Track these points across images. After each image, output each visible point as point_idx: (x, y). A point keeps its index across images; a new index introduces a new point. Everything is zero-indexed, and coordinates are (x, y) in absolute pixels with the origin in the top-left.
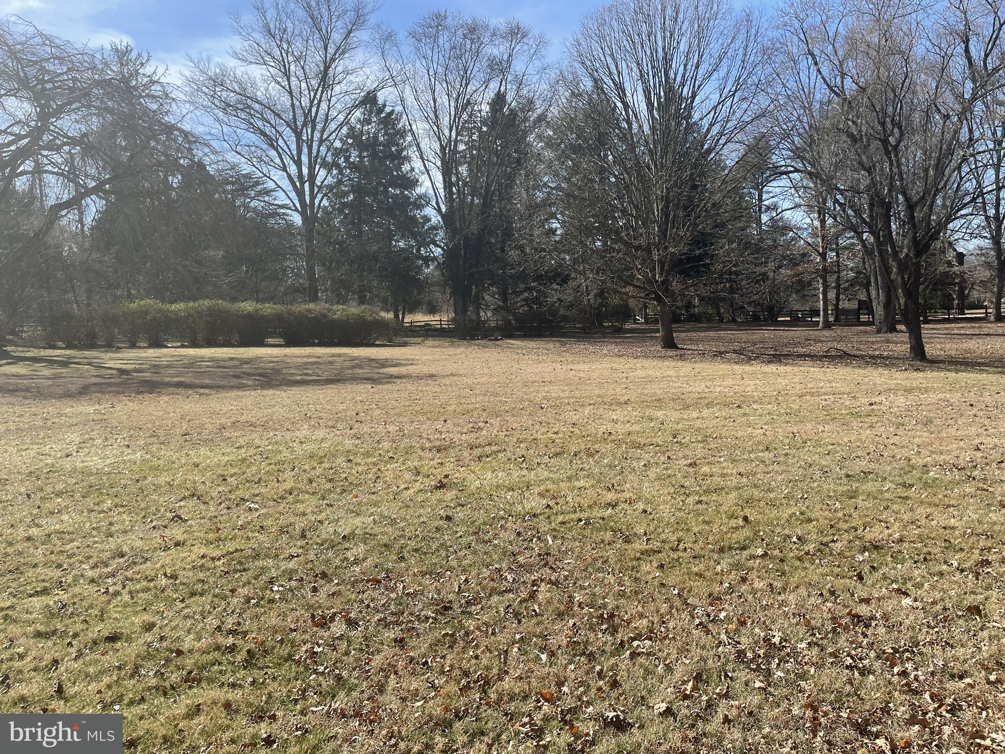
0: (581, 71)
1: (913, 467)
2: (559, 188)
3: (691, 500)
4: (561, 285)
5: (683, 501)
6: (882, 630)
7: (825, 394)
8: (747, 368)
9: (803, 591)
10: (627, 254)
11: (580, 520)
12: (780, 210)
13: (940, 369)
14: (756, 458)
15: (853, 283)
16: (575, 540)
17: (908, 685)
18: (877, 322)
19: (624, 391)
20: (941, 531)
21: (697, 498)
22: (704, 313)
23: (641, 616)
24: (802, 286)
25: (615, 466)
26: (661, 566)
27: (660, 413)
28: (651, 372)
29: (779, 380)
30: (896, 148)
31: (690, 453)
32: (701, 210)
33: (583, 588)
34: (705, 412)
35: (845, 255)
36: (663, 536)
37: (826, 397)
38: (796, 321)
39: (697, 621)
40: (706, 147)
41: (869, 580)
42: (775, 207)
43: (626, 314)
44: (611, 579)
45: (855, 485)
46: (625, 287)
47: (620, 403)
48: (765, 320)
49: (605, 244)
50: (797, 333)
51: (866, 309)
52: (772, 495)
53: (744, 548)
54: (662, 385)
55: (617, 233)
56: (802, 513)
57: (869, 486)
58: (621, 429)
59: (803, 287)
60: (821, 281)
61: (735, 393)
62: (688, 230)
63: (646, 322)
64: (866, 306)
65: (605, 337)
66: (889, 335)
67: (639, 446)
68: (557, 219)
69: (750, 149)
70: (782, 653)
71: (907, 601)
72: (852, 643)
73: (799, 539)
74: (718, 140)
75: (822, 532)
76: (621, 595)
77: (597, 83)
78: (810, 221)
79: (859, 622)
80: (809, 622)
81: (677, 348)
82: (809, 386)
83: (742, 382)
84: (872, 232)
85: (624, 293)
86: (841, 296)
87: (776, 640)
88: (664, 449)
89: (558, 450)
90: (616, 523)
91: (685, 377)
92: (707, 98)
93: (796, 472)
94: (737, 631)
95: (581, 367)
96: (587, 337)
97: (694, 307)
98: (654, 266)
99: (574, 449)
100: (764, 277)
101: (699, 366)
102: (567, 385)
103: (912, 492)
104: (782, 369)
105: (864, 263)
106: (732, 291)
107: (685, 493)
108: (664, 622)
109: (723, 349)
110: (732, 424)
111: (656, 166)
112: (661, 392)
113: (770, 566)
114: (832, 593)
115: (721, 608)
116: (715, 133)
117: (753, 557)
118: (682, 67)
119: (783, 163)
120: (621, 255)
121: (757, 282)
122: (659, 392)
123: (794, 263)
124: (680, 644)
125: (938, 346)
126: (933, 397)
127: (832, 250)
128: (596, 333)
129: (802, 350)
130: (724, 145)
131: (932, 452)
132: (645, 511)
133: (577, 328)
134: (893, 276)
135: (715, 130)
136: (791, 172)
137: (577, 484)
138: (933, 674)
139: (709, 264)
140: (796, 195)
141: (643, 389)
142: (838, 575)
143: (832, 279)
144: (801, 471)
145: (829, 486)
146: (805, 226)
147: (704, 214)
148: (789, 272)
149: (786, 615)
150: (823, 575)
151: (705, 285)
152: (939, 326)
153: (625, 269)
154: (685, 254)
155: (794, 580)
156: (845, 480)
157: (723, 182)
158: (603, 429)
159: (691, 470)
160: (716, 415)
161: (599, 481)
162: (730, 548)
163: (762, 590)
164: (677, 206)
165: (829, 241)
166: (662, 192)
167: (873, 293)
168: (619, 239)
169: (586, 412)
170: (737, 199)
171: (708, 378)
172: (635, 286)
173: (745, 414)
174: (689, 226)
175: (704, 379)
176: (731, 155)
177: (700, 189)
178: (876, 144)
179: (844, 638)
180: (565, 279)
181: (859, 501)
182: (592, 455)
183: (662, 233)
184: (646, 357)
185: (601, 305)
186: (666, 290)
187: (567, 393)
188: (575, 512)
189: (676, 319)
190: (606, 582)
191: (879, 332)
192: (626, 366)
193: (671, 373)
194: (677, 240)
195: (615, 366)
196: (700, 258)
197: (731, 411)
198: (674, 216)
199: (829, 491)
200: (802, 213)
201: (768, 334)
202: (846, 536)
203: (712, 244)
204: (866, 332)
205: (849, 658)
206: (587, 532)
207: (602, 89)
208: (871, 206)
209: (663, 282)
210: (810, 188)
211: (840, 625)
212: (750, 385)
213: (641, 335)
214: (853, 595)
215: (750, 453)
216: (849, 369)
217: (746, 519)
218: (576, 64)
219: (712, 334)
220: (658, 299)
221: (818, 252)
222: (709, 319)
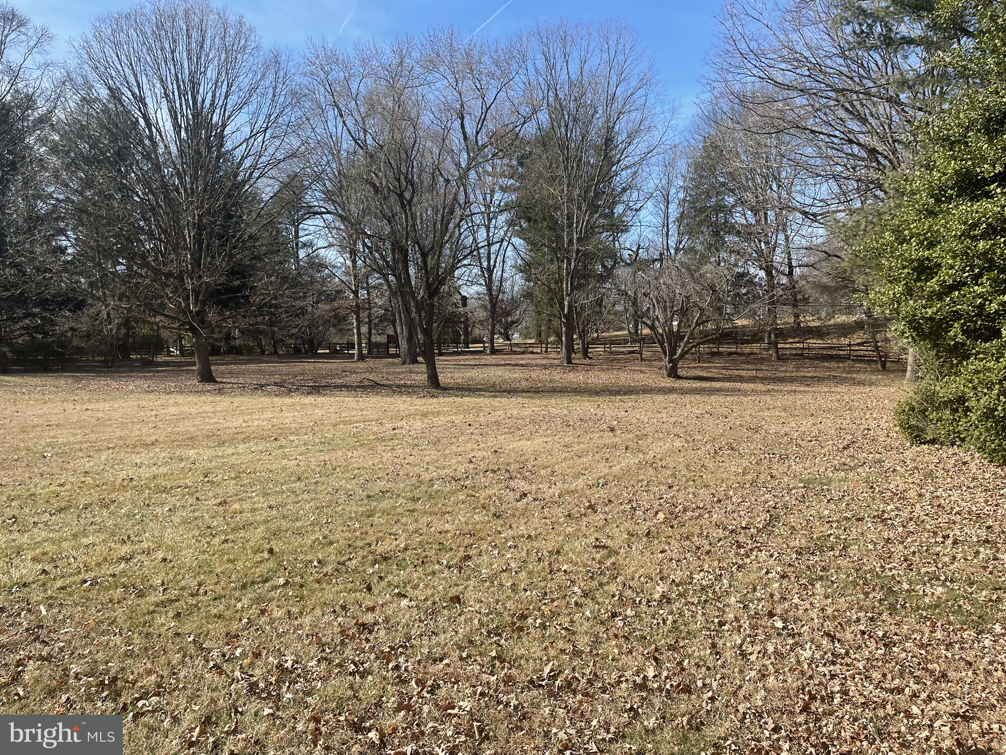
0: (93, 76)
1: (422, 483)
2: (68, 200)
3: (216, 540)
4: (73, 312)
5: (208, 543)
6: (382, 633)
7: (357, 422)
8: (287, 400)
9: (317, 612)
10: (156, 281)
11: (85, 581)
12: (315, 248)
13: (450, 395)
14: (287, 489)
15: (382, 319)
16: (76, 605)
17: (399, 677)
18: (402, 355)
19: (152, 431)
20: (438, 535)
21: (223, 538)
22: (245, 345)
23: (149, 672)
24: (338, 320)
25: (135, 515)
26: (178, 615)
27: (192, 452)
28: (186, 409)
29: (317, 411)
30: (410, 202)
31: (220, 491)
32: (238, 240)
33: (82, 656)
34: (241, 448)
35: (375, 293)
36: (183, 583)
37: (357, 425)
38: (335, 354)
39: (211, 664)
40: (239, 178)
41: (375, 591)
42: (310, 244)
43: (157, 345)
44: (118, 640)
45: (374, 504)
46: (155, 316)
47: (147, 445)
48: (306, 353)
49: (129, 268)
50: (335, 365)
51: (394, 342)
52: (298, 524)
53: (266, 581)
54: (197, 421)
55: (143, 257)
56: (324, 538)
57: (386, 504)
58: (145, 472)
59: (339, 322)
60: (355, 317)
61: (273, 426)
62: (223, 260)
63: (182, 354)
64: (393, 340)
65: (132, 372)
66: (412, 366)
67: (165, 490)
68: (67, 237)
69: (285, 186)
70: (294, 675)
71: (405, 602)
72: (356, 650)
73: (320, 562)
74: (251, 174)
75: (340, 553)
76: (129, 654)
77: (115, 94)
78: (343, 261)
79: (364, 629)
80: (320, 639)
81: (215, 382)
82: (343, 415)
83: (281, 415)
84: (394, 275)
85: (154, 323)
86: (373, 331)
87: (289, 664)
88: (193, 490)
89: (64, 504)
90: (129, 578)
91: (222, 412)
92: (238, 130)
93: (324, 498)
94: (252, 665)
95: (100, 406)
96: (109, 372)
97: (235, 338)
98: (188, 296)
99: (82, 502)
100: (303, 311)
101: (238, 400)
102: (81, 428)
103: (419, 505)
104: (320, 400)
105: (390, 301)
106: (271, 324)
107: (211, 534)
108: (174, 674)
109: (264, 382)
110: (267, 457)
111: (186, 190)
112: (195, 429)
113: (290, 594)
114: (343, 608)
115: (237, 644)
116: (248, 165)
117: (275, 588)
118: (210, 95)
119: (316, 203)
120: (147, 281)
121: (297, 315)
122: (192, 429)
123: (330, 299)
124: (189, 692)
125: (449, 375)
126: (442, 420)
127: (362, 288)
128: (121, 367)
129: (339, 381)
130: (258, 178)
131: (437, 468)
132: (164, 560)
133: (96, 362)
134: (413, 315)
135: (248, 163)
136: (324, 213)
137: (85, 541)
138: (419, 662)
139: (248, 296)
140: (330, 235)
141: (175, 427)
142: (350, 590)
143: (364, 315)
144: (328, 497)
145: (353, 508)
146: (339, 265)
147: (240, 245)
148: (327, 307)
149: (300, 638)
150: (337, 592)
151: (245, 317)
152: (450, 358)
153: (153, 297)
154: (220, 284)
155: (310, 603)
156: (366, 501)
157: (258, 215)
158: (123, 475)
159: (221, 509)
160: (253, 449)
161: (113, 534)
162: (253, 583)
163: (280, 618)
164: (210, 235)
165: (360, 281)
166: (193, 218)
167: (398, 329)
168: (147, 265)
169: (103, 457)
170: (274, 233)
171: (246, 412)
172: (166, 316)
173: (281, 447)
174: (224, 256)
175: (242, 413)
176: (266, 188)
177: (235, 219)
178: (393, 198)
179: (350, 648)
180: (80, 306)
181: (376, 519)
182: (107, 507)
183: (195, 260)
184: (181, 392)
185: (127, 335)
186: (202, 322)
187: (79, 438)
188: (79, 573)
189: (215, 351)
190: (111, 644)
191: (404, 363)
192: (156, 403)
193: (207, 408)
194: (212, 269)
195: (143, 403)
196: (239, 289)
197: (268, 445)
198: (208, 245)
199: (351, 513)
200: (335, 252)
201: (308, 366)
202: (361, 553)
203: (251, 276)
204: (394, 364)
205: (352, 665)
206: (93, 594)
207: (120, 100)
208: (393, 251)
209: (198, 313)
210: (341, 229)
211: (348, 635)
212: (288, 417)
213: (176, 368)
214: (361, 606)
215: (282, 484)
216: (379, 398)
217: (271, 551)
218: (86, 67)
219: (253, 367)
220: (193, 330)
221: (351, 289)
222: (250, 351)
